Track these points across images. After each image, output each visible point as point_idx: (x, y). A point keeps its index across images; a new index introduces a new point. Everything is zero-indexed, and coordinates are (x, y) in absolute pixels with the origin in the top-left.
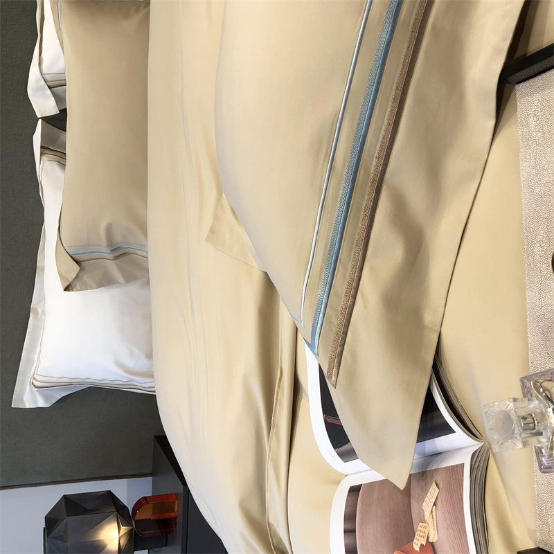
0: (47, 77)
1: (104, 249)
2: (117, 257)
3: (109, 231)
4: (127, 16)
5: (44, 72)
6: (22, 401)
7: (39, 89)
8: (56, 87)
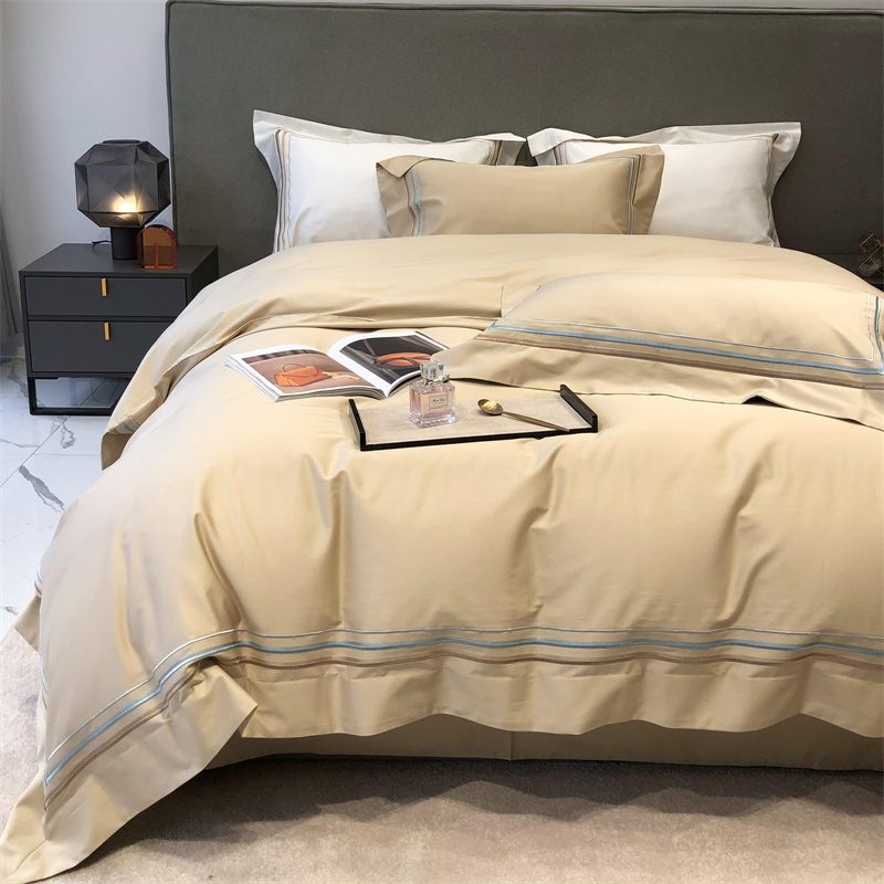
0: (563, 147)
1: (418, 198)
2: (411, 209)
3: (436, 203)
4: (615, 216)
5: (568, 144)
6: (259, 120)
7: (552, 139)
8: (555, 155)
